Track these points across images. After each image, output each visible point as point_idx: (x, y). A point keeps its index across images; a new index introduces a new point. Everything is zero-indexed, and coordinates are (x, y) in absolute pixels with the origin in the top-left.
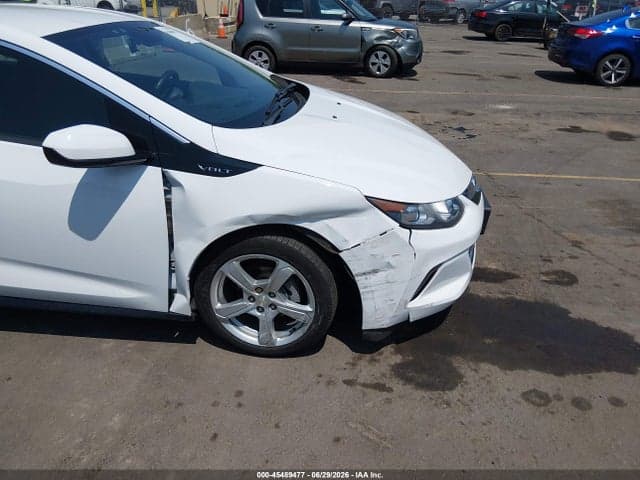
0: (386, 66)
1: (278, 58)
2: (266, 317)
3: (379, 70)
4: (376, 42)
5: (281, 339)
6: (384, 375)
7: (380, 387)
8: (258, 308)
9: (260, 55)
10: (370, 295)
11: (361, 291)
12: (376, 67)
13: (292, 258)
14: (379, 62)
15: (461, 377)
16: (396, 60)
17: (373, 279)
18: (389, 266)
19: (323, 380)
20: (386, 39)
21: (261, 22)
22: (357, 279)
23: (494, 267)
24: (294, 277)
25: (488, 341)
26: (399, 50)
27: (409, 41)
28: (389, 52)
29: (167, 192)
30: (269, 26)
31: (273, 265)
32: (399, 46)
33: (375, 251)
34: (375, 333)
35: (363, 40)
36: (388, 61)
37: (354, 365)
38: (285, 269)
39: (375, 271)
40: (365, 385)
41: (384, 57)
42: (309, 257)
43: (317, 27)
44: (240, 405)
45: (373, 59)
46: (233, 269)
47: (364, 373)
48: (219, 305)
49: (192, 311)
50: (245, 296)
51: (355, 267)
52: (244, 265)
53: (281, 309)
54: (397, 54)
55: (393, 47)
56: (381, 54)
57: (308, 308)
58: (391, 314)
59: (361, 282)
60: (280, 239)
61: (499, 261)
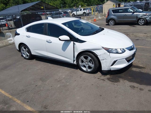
0: (143, 23)
1: (116, 22)
2: (87, 66)
3: (141, 24)
4: (140, 17)
5: (89, 70)
6: (105, 79)
7: (103, 80)
8: (86, 64)
9: (112, 21)
10: (103, 64)
11: (101, 63)
12: (140, 23)
13: (91, 56)
14: (141, 22)
15: (119, 81)
16: (146, 21)
17: (103, 61)
18: (106, 59)
19: (94, 77)
20: (143, 16)
21: (113, 14)
22: (100, 61)
23: (141, 66)
24: (91, 60)
25: (129, 77)
26: (147, 19)
27: (150, 16)
28: (144, 19)
29: (74, 45)
30: (115, 15)
31: (88, 57)
32: (147, 18)
33: (103, 56)
34: (104, 71)
35: (137, 17)
36: (144, 22)
37: (101, 76)
38: (89, 58)
39: (103, 60)
40: (101, 79)
41: (143, 21)
42: (93, 56)
43: (126, 15)
44: (80, 78)
45: (140, 21)
46: (82, 57)
47: (102, 78)
48: (80, 63)
49: (77, 64)
50: (84, 62)
51: (100, 59)
52: (84, 57)
53: (89, 65)
54: (146, 19)
55: (145, 18)
56: (142, 20)
57: (93, 65)
58: (107, 68)
59: (101, 61)
60: (89, 53)
61: (143, 65)
